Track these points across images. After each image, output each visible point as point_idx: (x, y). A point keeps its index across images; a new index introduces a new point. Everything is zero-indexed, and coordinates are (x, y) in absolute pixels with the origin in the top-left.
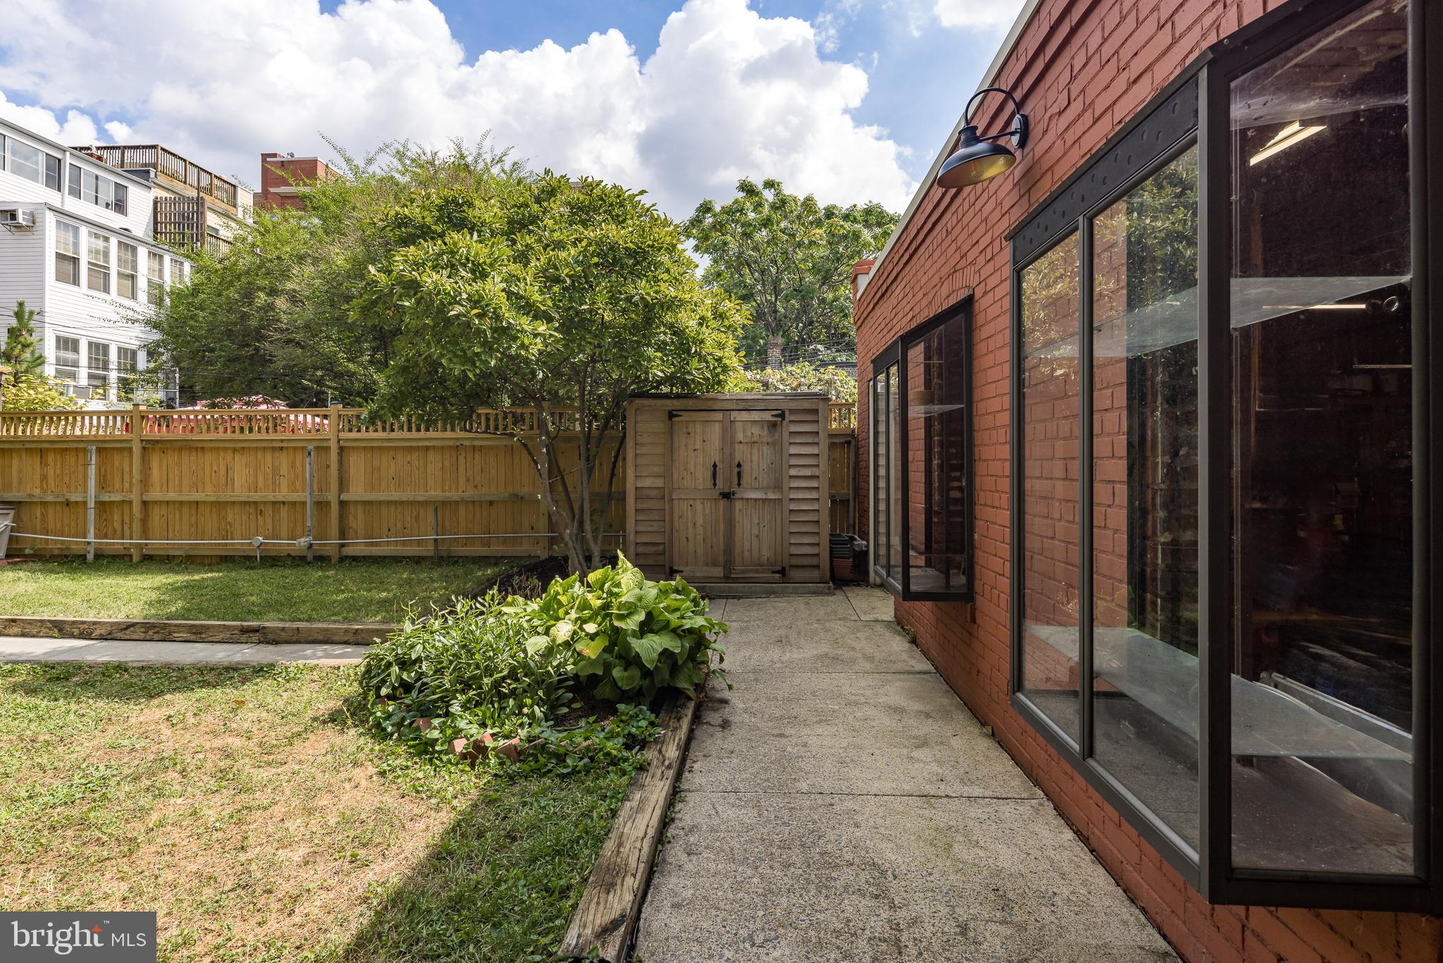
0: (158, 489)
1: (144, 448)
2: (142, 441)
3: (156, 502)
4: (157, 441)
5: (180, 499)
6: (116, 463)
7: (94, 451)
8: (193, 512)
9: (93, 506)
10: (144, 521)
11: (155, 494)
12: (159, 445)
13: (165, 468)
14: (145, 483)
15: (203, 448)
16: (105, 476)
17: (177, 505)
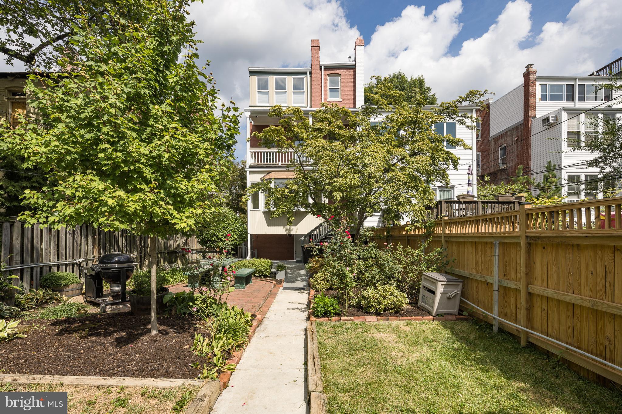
0: (540, 284)
1: (529, 244)
2: (527, 237)
3: (539, 295)
4: (538, 238)
5: (556, 297)
6: (512, 256)
7: (497, 245)
8: (570, 313)
9: (497, 289)
10: (529, 311)
11: (537, 289)
12: (540, 242)
13: (545, 264)
14: (529, 276)
15: (578, 246)
16: (506, 266)
17: (555, 302)
